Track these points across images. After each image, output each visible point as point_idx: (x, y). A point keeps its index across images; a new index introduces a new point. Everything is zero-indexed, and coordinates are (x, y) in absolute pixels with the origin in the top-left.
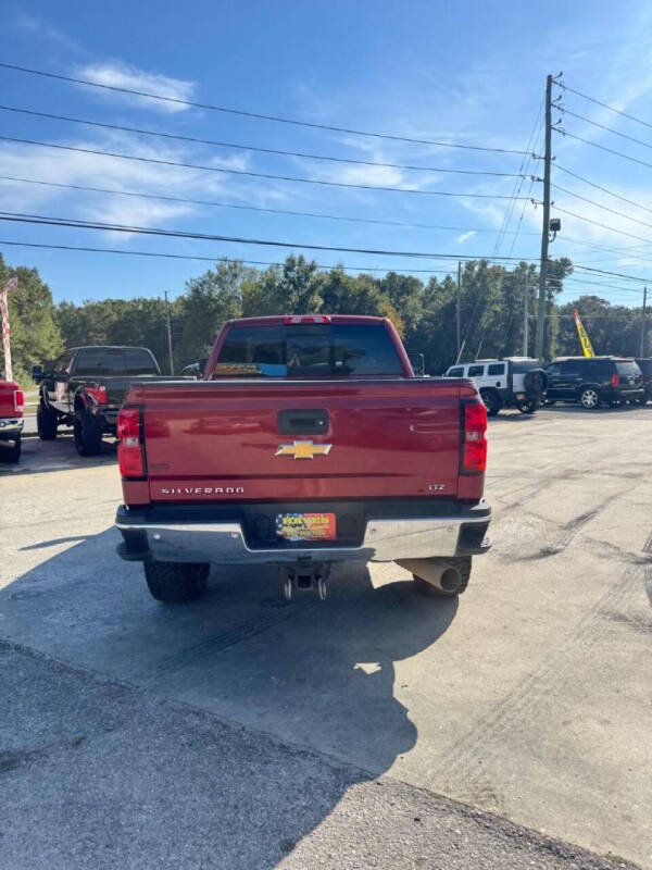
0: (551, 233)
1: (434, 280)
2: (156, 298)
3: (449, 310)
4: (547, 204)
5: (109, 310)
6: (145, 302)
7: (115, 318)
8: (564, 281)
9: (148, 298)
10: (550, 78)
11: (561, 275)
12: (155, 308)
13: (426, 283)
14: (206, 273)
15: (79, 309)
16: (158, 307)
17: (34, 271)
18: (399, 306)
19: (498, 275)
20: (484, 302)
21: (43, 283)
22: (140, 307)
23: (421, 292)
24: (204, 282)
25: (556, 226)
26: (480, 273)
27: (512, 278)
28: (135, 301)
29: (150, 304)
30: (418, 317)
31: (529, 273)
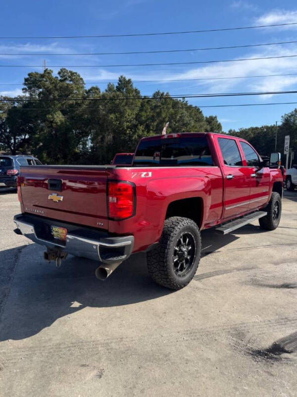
2: (273, 125)
5: (250, 132)
6: (267, 127)
7: (252, 136)
9: (269, 125)
12: (271, 130)
14: (294, 110)
15: (237, 132)
16: (273, 129)
17: (216, 117)
21: (219, 122)
22: (265, 130)
24: (292, 115)
28: (262, 127)
29: (270, 128)
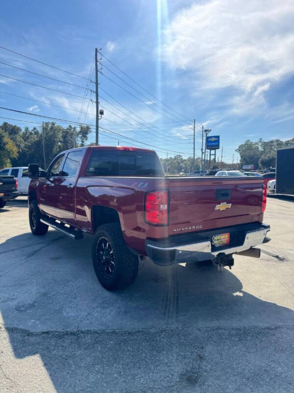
0: (100, 115)
1: (27, 129)
3: (38, 144)
4: (97, 103)
8: (87, 136)
10: (96, 49)
11: (86, 133)
13: (23, 130)
18: (14, 140)
19: (60, 130)
20: (54, 142)
23: (21, 133)
25: (102, 113)
26: (52, 128)
27: (66, 132)
30: (22, 145)
31: (74, 131)
